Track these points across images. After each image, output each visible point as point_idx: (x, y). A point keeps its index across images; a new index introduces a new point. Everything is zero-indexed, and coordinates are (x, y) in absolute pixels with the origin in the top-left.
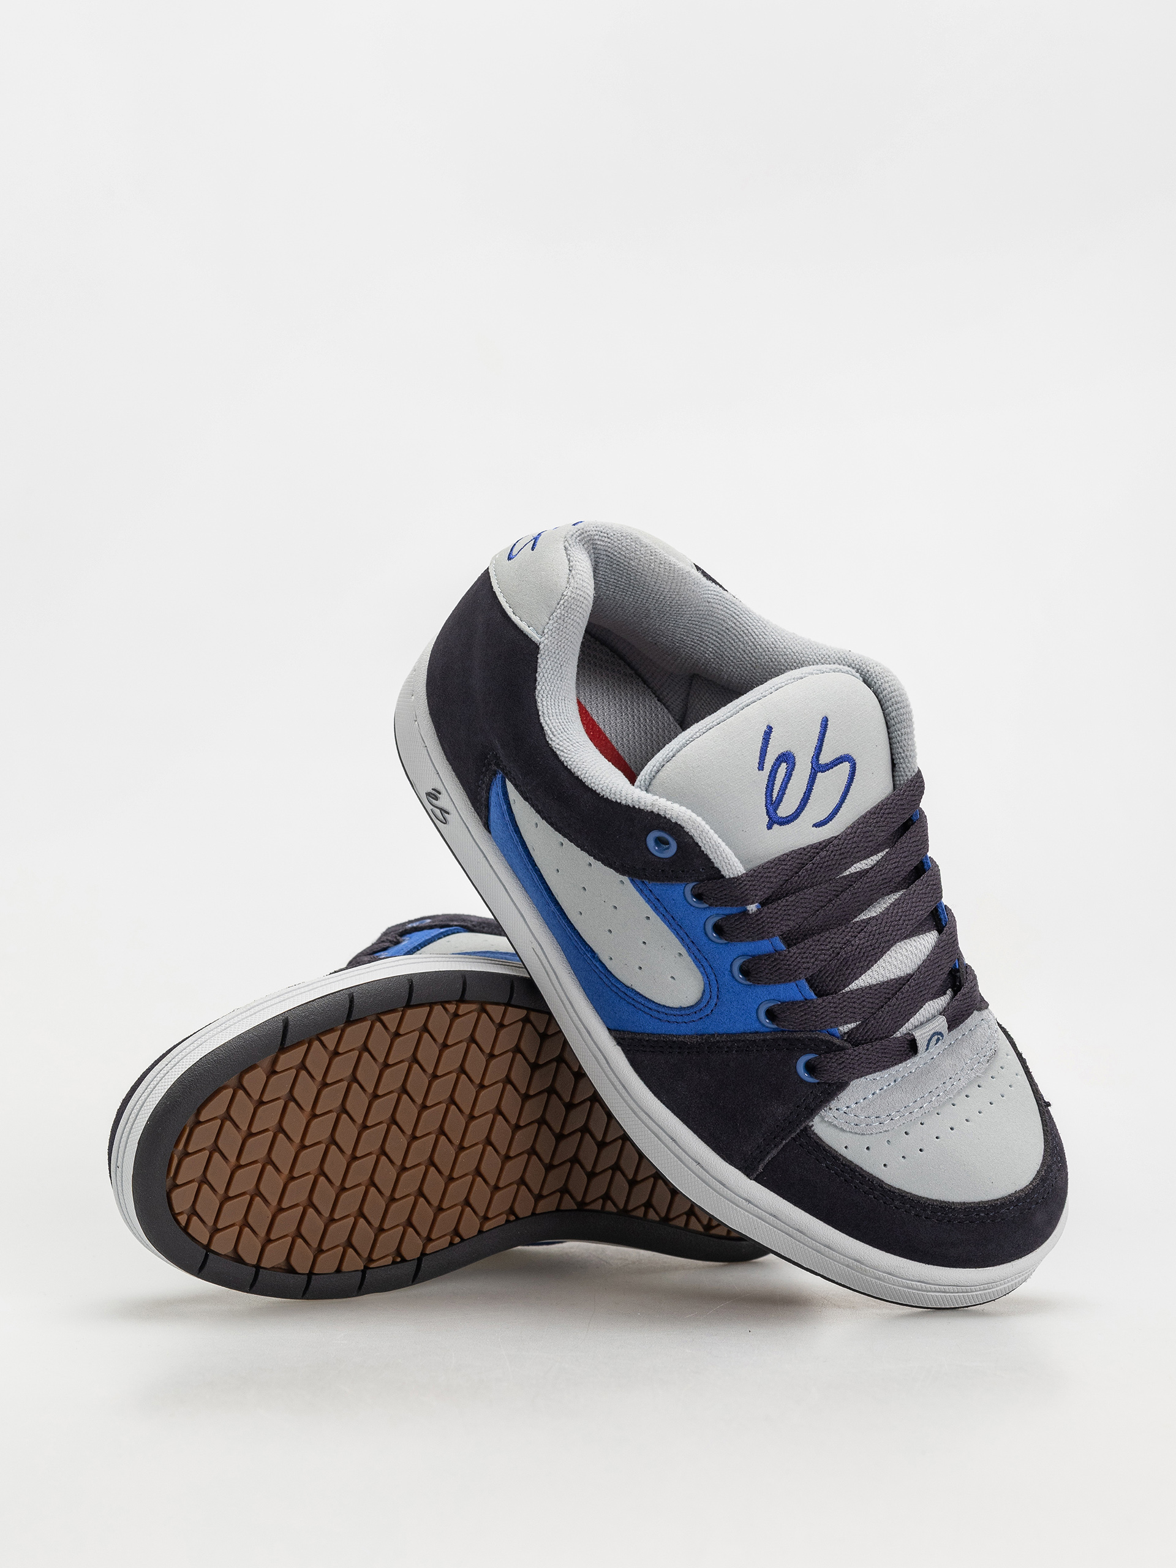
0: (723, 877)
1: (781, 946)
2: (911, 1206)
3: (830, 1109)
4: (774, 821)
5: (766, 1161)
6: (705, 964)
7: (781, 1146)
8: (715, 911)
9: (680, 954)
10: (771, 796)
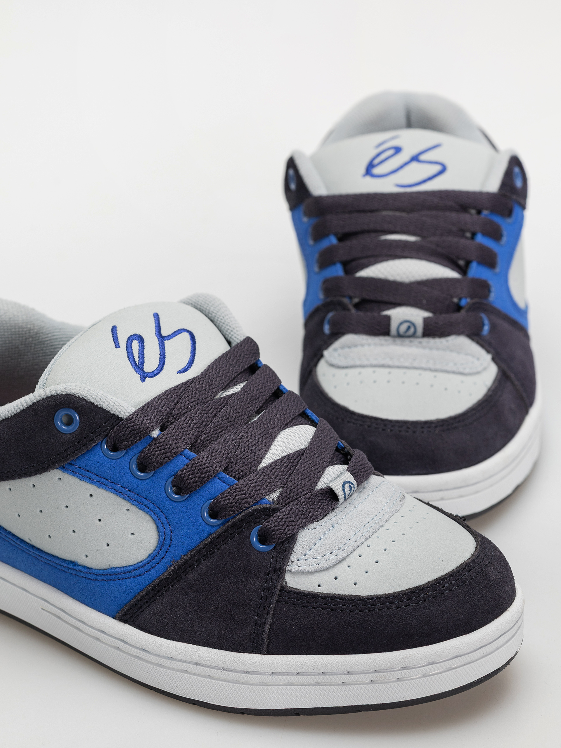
0: (122, 419)
1: (192, 454)
2: (390, 603)
3: (292, 562)
4: (144, 376)
5: (267, 631)
6: (147, 502)
7: (271, 613)
8: (132, 453)
9: (128, 510)
10: (134, 361)
